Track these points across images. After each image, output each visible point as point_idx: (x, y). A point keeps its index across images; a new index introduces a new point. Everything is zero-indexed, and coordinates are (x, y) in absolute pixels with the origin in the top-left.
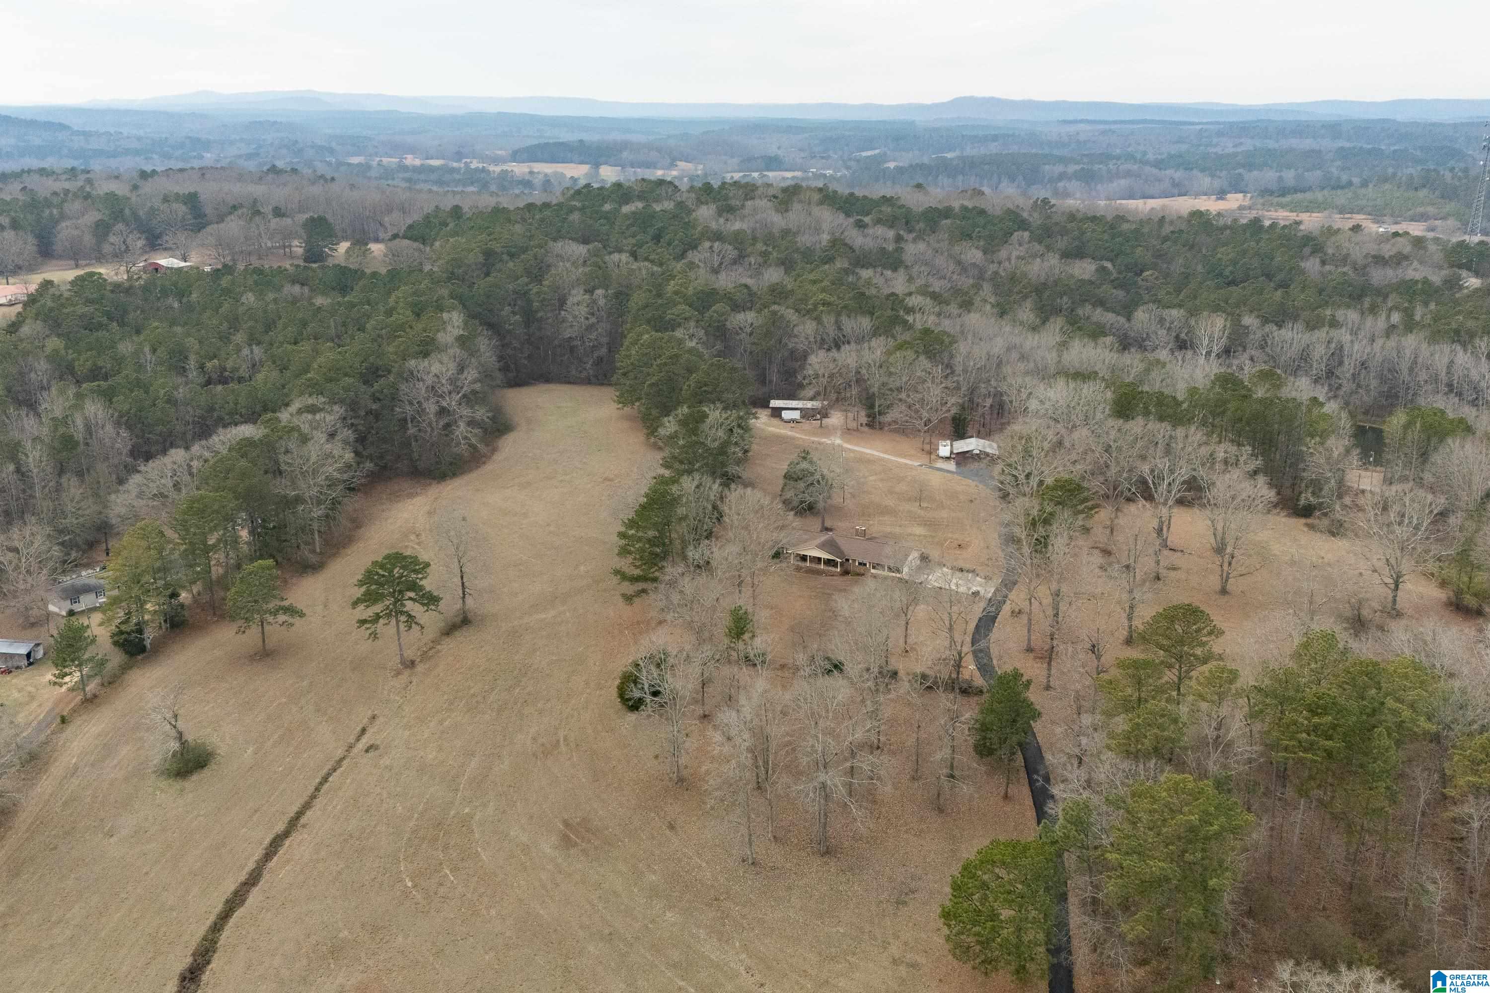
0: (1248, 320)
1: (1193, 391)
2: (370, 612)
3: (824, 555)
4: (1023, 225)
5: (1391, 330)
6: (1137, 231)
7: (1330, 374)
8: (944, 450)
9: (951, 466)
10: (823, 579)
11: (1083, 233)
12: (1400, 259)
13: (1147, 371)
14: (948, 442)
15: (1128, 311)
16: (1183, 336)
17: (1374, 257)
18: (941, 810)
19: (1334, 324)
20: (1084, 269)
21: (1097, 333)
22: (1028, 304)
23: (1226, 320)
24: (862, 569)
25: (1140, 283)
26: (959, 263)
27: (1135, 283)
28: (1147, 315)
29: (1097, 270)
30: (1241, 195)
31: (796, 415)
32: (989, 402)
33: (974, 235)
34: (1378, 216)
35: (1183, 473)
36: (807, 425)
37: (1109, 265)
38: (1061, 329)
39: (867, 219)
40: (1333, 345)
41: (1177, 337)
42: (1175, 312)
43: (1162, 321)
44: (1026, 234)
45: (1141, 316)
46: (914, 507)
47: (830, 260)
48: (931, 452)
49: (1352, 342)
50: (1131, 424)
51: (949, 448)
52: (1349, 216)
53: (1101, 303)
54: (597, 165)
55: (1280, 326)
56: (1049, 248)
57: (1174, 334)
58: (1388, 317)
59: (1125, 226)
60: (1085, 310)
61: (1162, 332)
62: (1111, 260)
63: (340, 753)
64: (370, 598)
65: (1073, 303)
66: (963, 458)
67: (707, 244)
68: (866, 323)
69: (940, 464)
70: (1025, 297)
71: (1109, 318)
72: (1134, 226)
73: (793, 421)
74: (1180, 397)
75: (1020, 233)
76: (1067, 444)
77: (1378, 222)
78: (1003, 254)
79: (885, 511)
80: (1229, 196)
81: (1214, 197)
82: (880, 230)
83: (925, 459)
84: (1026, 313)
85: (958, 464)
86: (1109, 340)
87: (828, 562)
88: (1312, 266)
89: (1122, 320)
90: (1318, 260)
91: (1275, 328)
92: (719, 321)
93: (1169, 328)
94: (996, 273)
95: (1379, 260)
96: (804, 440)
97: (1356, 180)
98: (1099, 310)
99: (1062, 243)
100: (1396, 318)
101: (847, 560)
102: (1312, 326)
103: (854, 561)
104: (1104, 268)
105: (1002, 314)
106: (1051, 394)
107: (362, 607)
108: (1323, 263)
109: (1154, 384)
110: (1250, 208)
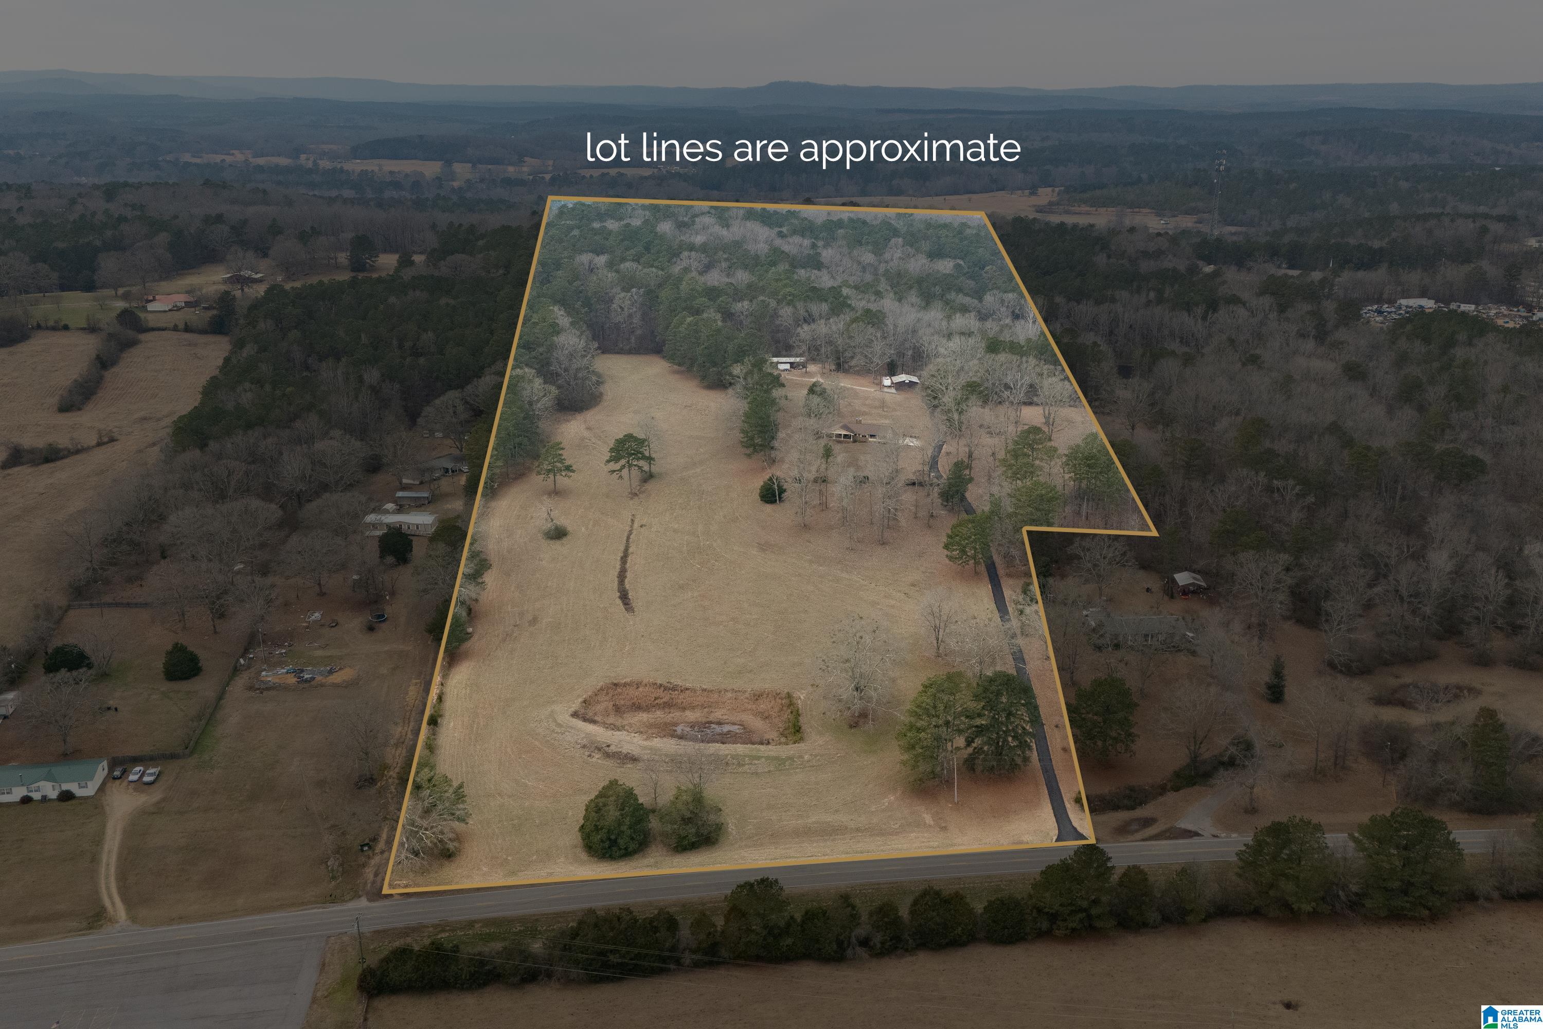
0: (1059, 299)
1: (1029, 340)
2: (617, 466)
3: (843, 432)
4: (896, 233)
5: (1149, 303)
6: (977, 235)
7: (1111, 333)
8: (887, 382)
9: (893, 390)
10: (845, 445)
11: (939, 238)
12: (1159, 254)
13: (1001, 331)
14: (888, 377)
15: (979, 295)
16: (1017, 311)
17: (1142, 252)
18: (930, 527)
19: (1113, 300)
20: (946, 266)
21: (964, 310)
22: (914, 292)
23: (1044, 299)
24: (864, 439)
25: (984, 275)
26: (859, 263)
27: (981, 275)
28: (993, 298)
29: (954, 266)
30: (1050, 189)
31: (788, 366)
32: (910, 353)
33: (863, 241)
34: (1160, 210)
35: (1027, 380)
36: (795, 372)
37: (961, 262)
38: (942, 308)
39: (784, 230)
40: (1112, 315)
41: (1013, 312)
42: (1010, 295)
43: (1003, 301)
44: (900, 240)
45: (989, 298)
46: (880, 411)
47: (773, 264)
48: (880, 384)
49: (1124, 312)
50: (999, 356)
51: (890, 380)
52: (1137, 210)
53: (960, 290)
54: (449, 163)
55: (1078, 302)
56: (918, 250)
57: (1011, 310)
58: (1148, 295)
59: (968, 231)
60: (952, 295)
61: (1003, 309)
62: (962, 259)
63: (628, 528)
64: (615, 459)
65: (943, 290)
66: (900, 386)
67: (686, 254)
68: (825, 307)
69: (886, 390)
70: (911, 288)
71: (967, 300)
72: (974, 232)
73: (786, 370)
74: (1022, 343)
75: (896, 239)
76: (966, 368)
77: (1159, 216)
78: (887, 256)
79: (864, 414)
80: (1040, 190)
81: (1027, 192)
82: (797, 239)
83: (878, 388)
84: (913, 297)
85: (896, 389)
86: (973, 314)
87: (845, 436)
88: (1101, 260)
89: (976, 301)
90: (1105, 255)
91: (1075, 304)
92: (725, 308)
93: (1008, 307)
94: (887, 271)
95: (1146, 254)
96: (799, 380)
97: (1144, 176)
98: (960, 296)
99: (926, 246)
100: (1152, 295)
101: (856, 435)
102: (1098, 303)
103: (859, 435)
104: (959, 265)
105: (900, 300)
106: (951, 344)
107: (612, 463)
108: (1109, 257)
109: (1006, 337)
110: (1058, 204)
